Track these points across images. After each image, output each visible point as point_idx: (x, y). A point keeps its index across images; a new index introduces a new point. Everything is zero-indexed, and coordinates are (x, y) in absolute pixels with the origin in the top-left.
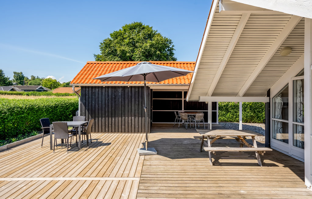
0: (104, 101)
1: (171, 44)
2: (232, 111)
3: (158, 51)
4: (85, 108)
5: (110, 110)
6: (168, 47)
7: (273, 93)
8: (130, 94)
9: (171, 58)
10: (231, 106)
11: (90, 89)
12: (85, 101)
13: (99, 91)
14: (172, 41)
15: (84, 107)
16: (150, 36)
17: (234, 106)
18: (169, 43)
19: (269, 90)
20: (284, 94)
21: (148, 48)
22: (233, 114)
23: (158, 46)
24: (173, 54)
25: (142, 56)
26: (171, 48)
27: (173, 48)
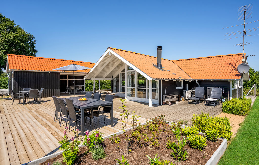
0: (32, 80)
1: (33, 39)
2: (89, 86)
3: (22, 43)
4: (19, 84)
5: (36, 85)
6: (31, 41)
7: (114, 77)
8: (49, 76)
9: (32, 49)
10: (89, 83)
11: (22, 73)
12: (18, 80)
13: (29, 74)
14: (34, 37)
15: (17, 84)
16: (12, 29)
17: (90, 83)
18: (32, 38)
19: (113, 76)
20: (117, 77)
21: (12, 38)
22: (90, 87)
23: (23, 39)
24: (34, 46)
25: (5, 44)
26: (33, 42)
27: (35, 42)
